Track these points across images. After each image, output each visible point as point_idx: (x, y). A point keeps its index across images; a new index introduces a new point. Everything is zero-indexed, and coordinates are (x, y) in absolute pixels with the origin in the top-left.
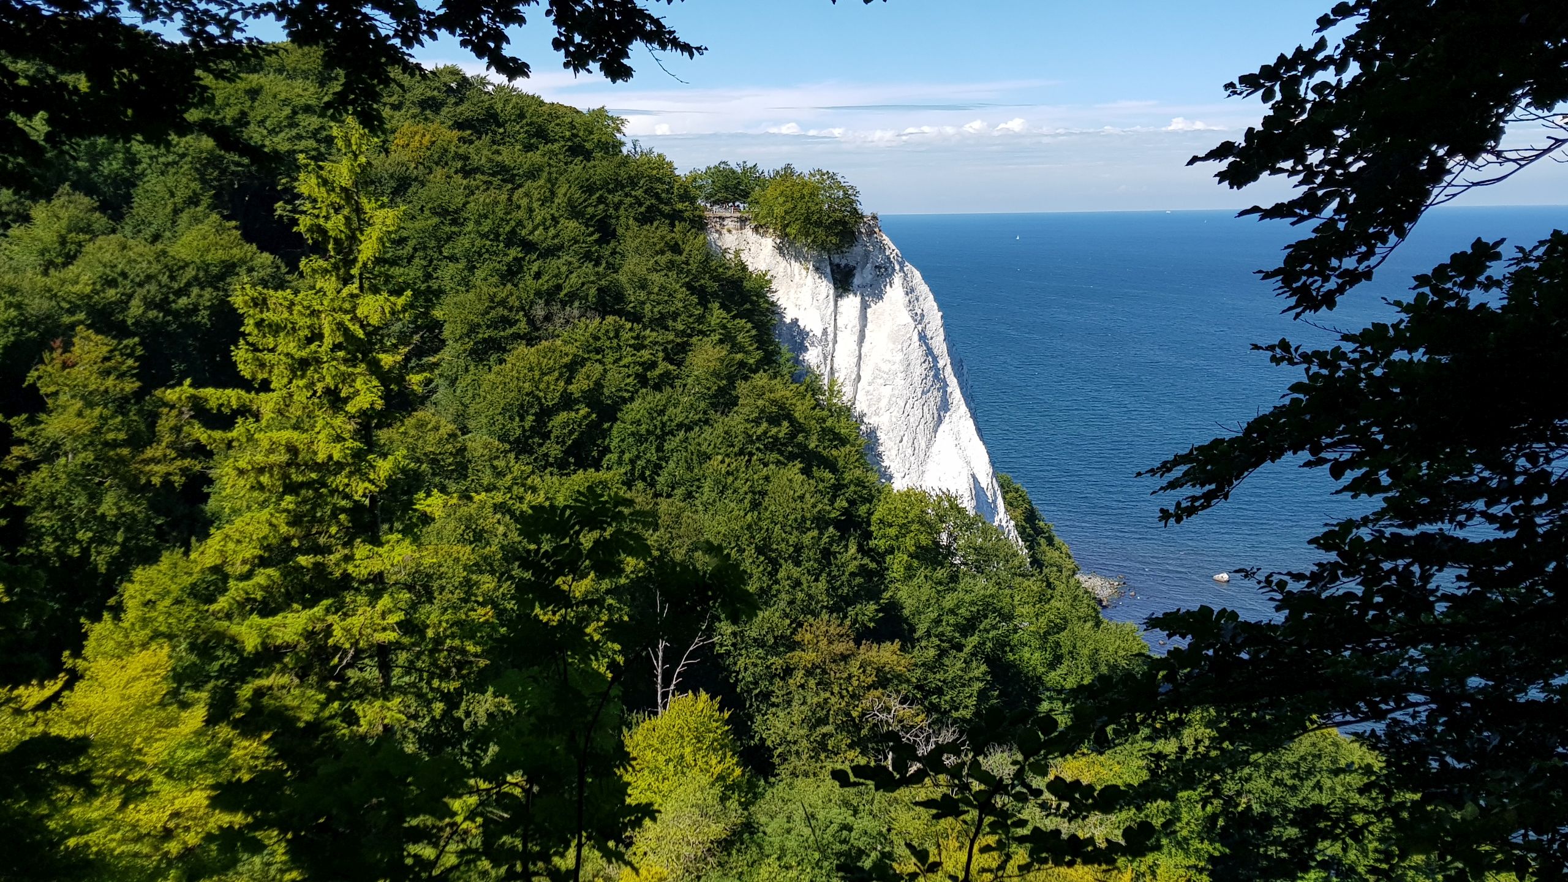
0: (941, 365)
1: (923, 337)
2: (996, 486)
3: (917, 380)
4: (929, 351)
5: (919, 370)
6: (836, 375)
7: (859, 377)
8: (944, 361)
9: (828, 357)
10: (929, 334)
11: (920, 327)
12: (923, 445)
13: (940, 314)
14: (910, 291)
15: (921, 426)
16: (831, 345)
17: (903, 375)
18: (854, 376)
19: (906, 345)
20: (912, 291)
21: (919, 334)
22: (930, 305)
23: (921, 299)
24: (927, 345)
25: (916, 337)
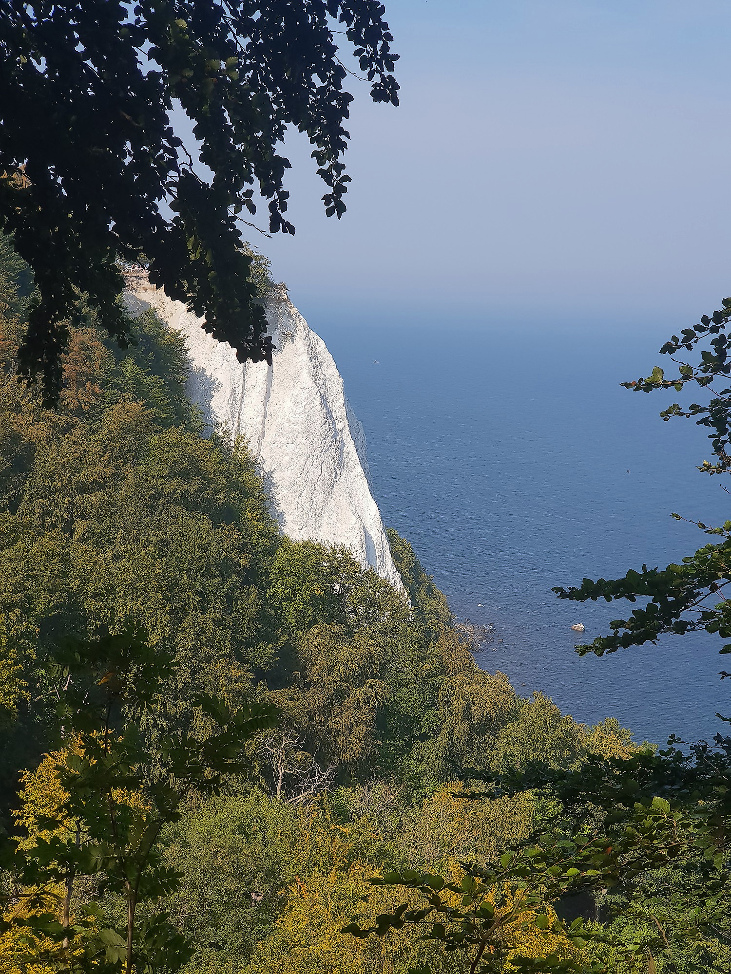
0: (339, 426)
1: (324, 401)
2: (385, 542)
3: (317, 439)
4: (329, 414)
5: (319, 430)
6: (242, 433)
7: (263, 434)
8: (342, 425)
9: (236, 413)
10: (331, 399)
11: (322, 391)
12: (320, 500)
13: (341, 380)
14: (314, 356)
15: (320, 483)
16: (239, 403)
17: (305, 435)
18: (259, 434)
19: (308, 407)
20: (316, 357)
21: (322, 397)
22: (331, 370)
23: (324, 365)
24: (328, 409)
25: (318, 401)
